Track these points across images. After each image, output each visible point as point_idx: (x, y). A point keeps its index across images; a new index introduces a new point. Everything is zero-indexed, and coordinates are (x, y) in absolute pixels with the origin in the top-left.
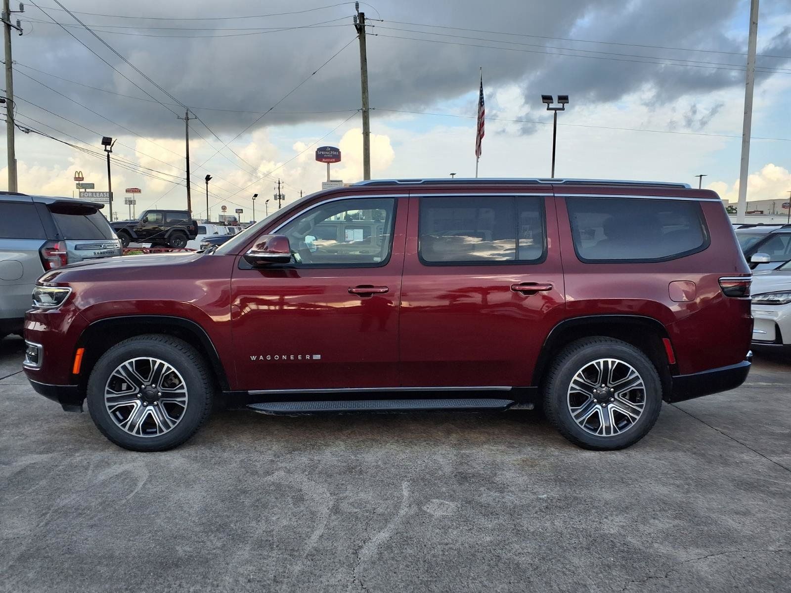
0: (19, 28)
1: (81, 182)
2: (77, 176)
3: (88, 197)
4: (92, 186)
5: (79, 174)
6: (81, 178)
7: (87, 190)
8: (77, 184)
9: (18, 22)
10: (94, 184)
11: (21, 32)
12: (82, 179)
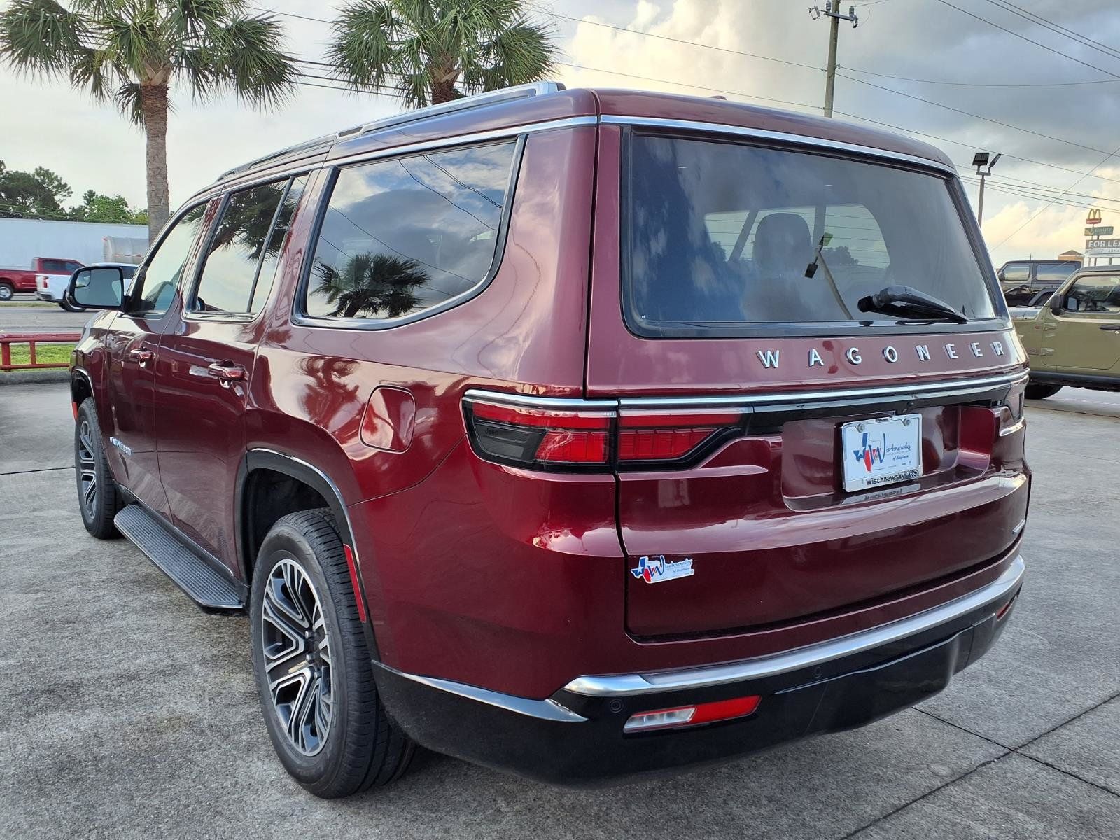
0: (852, 18)
1: (1096, 226)
2: (1092, 217)
3: (1099, 247)
4: (1109, 230)
5: (1095, 213)
6: (1097, 219)
7: (1102, 237)
8: (1086, 229)
9: (852, 10)
10: (1113, 228)
11: (856, 22)
12: (1099, 220)
